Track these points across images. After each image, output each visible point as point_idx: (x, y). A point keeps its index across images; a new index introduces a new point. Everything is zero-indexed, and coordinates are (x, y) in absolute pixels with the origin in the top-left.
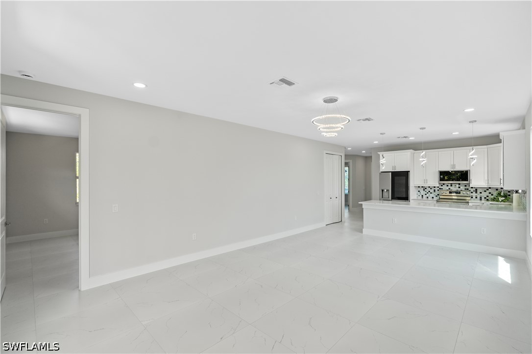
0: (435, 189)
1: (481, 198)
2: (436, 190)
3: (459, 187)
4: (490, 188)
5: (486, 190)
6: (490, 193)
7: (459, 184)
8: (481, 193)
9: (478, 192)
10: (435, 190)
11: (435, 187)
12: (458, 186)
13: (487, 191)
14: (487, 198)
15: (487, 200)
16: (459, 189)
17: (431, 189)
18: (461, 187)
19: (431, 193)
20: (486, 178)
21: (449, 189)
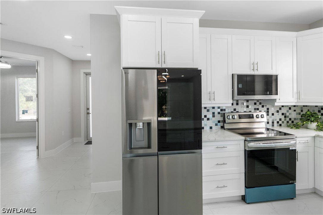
0: (213, 111)
1: (273, 123)
2: (216, 114)
3: (248, 107)
4: (283, 106)
5: (278, 109)
6: (283, 114)
7: (248, 101)
8: (273, 114)
9: (270, 114)
10: (214, 113)
11: (213, 108)
12: (245, 104)
13: (280, 111)
14: (280, 122)
15: (280, 125)
16: (248, 110)
17: (208, 111)
18: (250, 107)
19: (208, 119)
20: (295, 90)
21: (235, 110)
